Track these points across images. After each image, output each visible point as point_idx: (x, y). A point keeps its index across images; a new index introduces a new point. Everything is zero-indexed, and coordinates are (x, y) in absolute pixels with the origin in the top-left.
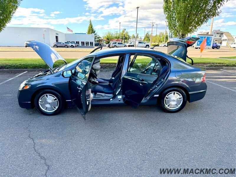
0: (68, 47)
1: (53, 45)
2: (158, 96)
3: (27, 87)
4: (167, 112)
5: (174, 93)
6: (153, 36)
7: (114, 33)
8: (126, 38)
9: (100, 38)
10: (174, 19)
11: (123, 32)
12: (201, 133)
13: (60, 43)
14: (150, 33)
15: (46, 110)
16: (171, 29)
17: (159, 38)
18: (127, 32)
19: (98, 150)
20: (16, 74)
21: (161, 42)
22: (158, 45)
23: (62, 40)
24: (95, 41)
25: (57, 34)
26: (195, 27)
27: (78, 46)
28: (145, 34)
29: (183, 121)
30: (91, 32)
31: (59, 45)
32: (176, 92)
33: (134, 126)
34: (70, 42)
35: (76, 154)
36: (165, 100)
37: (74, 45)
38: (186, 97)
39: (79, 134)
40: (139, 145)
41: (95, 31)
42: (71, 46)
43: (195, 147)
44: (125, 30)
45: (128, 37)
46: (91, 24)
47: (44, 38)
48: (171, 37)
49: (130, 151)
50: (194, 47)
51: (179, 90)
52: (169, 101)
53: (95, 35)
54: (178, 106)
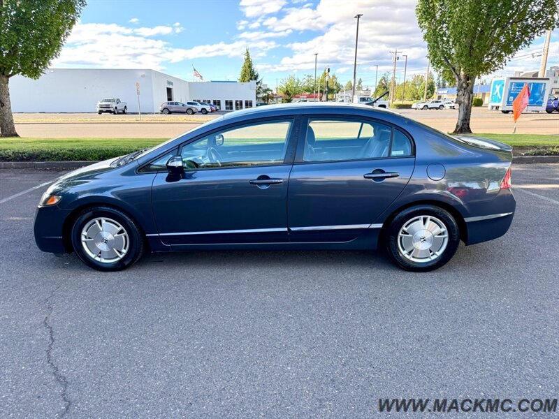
0: (193, 113)
1: (161, 108)
2: (380, 226)
3: (53, 200)
4: (406, 270)
5: (425, 220)
6: (398, 85)
7: (302, 80)
8: (331, 91)
9: (270, 93)
10: (445, 39)
11: (325, 75)
12: (493, 329)
13: (176, 104)
14: (390, 78)
15: (100, 257)
16: (438, 64)
17: (413, 89)
18: (334, 76)
19: (204, 366)
20: (60, 173)
21: (418, 98)
22: (409, 107)
23: (180, 97)
24: (257, 98)
25: (169, 83)
26: (500, 57)
27: (217, 110)
28: (379, 80)
29: (447, 293)
30: (248, 77)
31: (173, 108)
32: (429, 217)
33: (311, 305)
34: (199, 101)
35: (146, 374)
36: (401, 238)
37: (208, 108)
38: (456, 231)
39: (167, 321)
40: (317, 356)
41: (257, 75)
42: (201, 111)
43: (470, 369)
44: (329, 71)
45: (335, 88)
46: (248, 59)
47: (138, 93)
48: (441, 85)
49: (289, 371)
50: (500, 109)
51: (438, 212)
52: (411, 241)
53: (257, 83)
54: (437, 253)
